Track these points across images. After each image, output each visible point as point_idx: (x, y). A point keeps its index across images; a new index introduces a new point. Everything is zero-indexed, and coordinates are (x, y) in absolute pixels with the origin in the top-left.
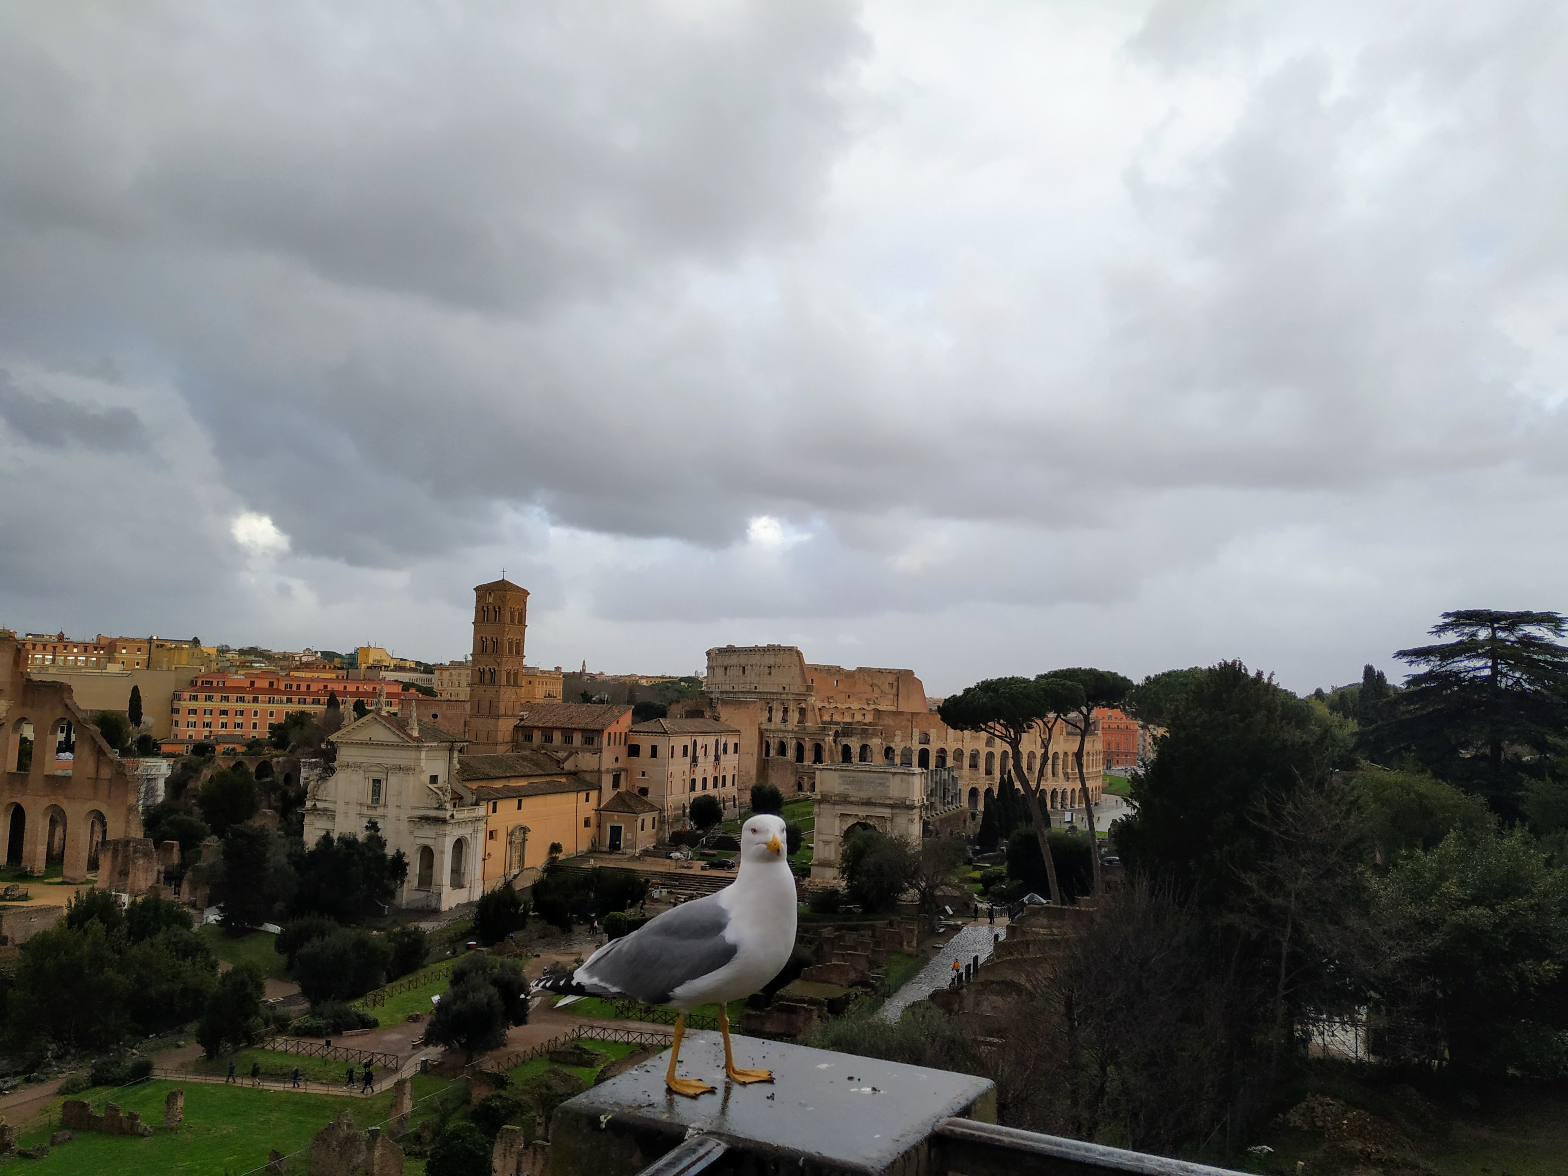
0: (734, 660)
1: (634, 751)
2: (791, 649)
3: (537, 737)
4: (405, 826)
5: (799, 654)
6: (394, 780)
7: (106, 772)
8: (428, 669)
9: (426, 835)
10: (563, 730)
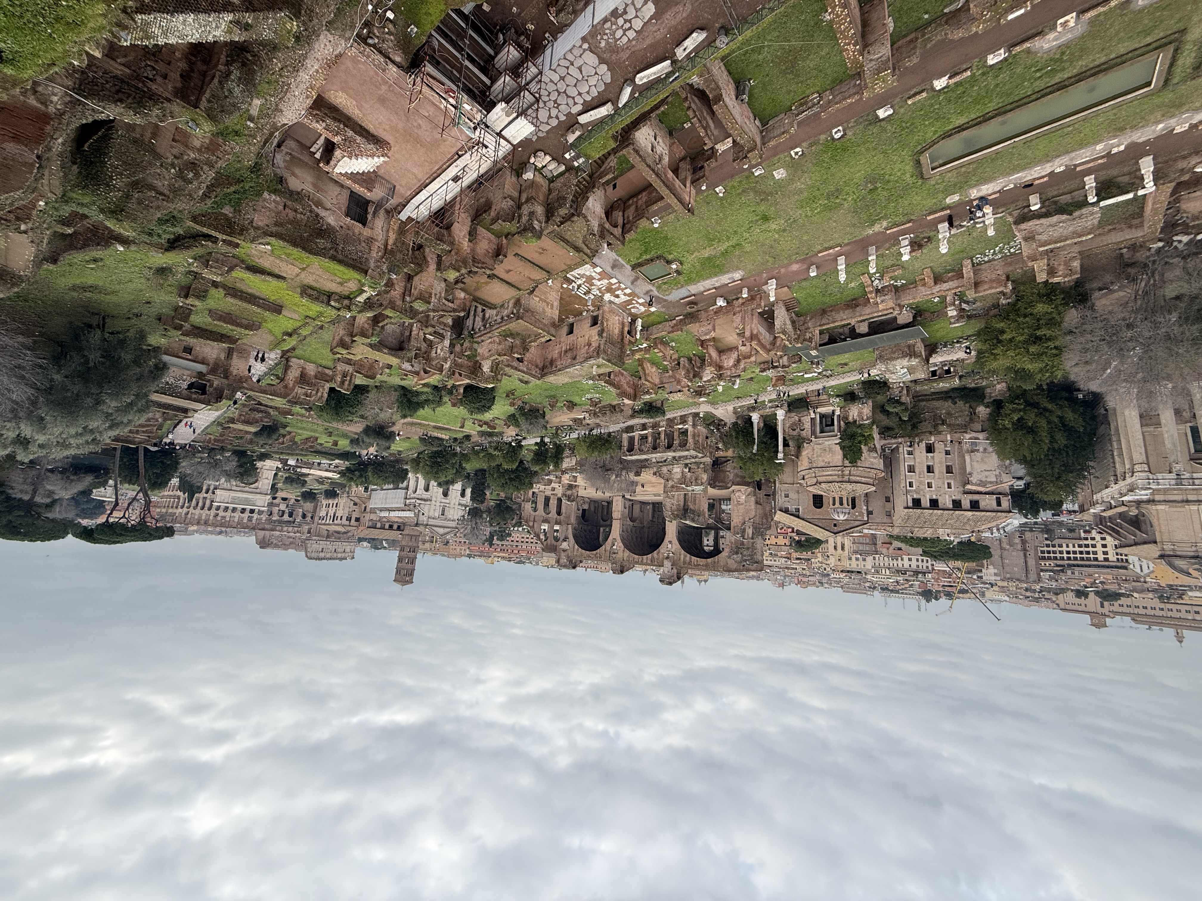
0: (339, 555)
1: (357, 520)
2: (311, 558)
3: (395, 527)
4: (434, 499)
5: (307, 556)
6: (437, 515)
7: (531, 524)
8: (469, 556)
9: (426, 495)
10: (384, 529)
